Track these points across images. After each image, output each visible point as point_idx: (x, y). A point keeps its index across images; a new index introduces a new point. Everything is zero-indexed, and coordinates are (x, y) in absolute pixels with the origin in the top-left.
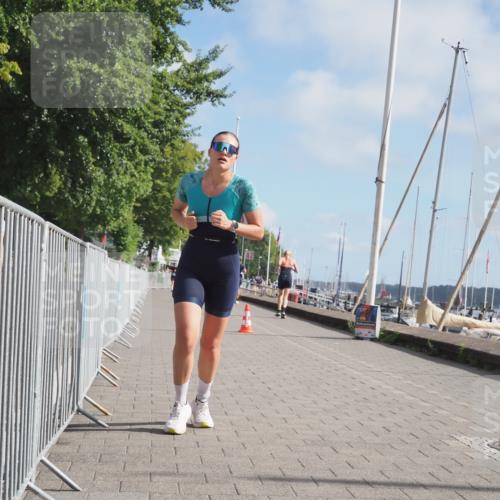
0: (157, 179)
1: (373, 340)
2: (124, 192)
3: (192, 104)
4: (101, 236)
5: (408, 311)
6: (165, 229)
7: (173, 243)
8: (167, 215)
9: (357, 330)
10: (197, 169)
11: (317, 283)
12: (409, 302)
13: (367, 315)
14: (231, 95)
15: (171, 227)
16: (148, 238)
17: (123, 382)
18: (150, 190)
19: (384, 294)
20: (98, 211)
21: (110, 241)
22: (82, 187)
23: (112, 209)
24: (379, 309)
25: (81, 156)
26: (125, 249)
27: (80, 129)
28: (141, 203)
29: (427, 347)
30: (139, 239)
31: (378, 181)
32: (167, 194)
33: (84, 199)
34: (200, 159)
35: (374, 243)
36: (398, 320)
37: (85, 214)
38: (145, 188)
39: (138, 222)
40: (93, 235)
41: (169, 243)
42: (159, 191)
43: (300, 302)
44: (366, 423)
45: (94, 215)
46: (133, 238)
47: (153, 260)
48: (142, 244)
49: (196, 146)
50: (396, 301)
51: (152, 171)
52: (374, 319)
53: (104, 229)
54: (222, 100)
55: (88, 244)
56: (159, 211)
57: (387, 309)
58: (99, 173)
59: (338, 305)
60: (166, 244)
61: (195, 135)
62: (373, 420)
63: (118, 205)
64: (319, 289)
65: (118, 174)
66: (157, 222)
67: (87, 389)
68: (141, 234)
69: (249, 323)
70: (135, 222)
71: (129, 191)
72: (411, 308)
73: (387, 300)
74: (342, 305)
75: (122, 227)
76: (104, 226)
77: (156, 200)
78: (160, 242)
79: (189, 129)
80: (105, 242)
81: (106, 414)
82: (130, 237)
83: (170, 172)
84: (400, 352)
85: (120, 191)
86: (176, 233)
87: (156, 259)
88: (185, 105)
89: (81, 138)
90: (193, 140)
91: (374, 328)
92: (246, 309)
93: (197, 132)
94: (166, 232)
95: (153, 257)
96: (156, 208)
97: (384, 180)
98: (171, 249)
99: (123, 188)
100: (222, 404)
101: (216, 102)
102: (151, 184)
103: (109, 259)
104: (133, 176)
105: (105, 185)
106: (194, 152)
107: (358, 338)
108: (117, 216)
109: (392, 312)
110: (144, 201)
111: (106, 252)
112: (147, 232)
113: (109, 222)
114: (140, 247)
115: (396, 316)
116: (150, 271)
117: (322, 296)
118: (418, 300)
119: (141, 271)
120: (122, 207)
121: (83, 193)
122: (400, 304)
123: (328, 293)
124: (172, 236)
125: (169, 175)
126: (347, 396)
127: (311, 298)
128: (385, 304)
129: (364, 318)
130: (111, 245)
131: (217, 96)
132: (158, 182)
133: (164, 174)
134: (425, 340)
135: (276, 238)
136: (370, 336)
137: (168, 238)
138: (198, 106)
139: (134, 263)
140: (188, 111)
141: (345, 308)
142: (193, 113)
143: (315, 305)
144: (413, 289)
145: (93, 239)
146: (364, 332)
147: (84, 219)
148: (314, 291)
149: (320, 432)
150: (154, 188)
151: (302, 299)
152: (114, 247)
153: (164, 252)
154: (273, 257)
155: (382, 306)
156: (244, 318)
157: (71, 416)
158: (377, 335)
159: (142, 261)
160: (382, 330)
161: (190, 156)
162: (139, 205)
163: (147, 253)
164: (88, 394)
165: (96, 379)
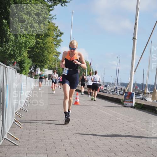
0: (37, 38)
1: (132, 107)
2: (23, 44)
3: (52, 6)
4: (13, 64)
5: (147, 95)
6: (41, 60)
7: (45, 66)
8: (42, 54)
9: (125, 103)
10: (55, 34)
11: (108, 83)
12: (148, 91)
13: (130, 96)
14: (69, 2)
15: (44, 59)
16: (34, 64)
17: (24, 126)
18: (35, 43)
19: (136, 87)
20: (12, 52)
21: (17, 66)
22: (5, 42)
23: (18, 52)
24: (134, 94)
25: (4, 29)
26: (24, 69)
27: (4, 17)
28: (31, 49)
29: (155, 110)
30: (30, 65)
31: (134, 38)
32: (42, 45)
33: (6, 48)
34: (56, 30)
35: (132, 66)
36: (143, 99)
37: (6, 54)
38: (32, 43)
39: (30, 57)
40: (10, 63)
41: (43, 66)
42: (39, 44)
43: (100, 91)
44: (129, 143)
45: (10, 54)
46: (28, 64)
47: (36, 74)
48: (31, 67)
49: (54, 24)
50: (142, 91)
51: (36, 35)
52: (132, 98)
53: (15, 60)
54: (65, 3)
55: (8, 67)
56: (38, 53)
57: (138, 94)
58: (12, 36)
59: (117, 92)
60: (42, 67)
61: (54, 19)
62: (132, 141)
63: (21, 50)
64: (108, 86)
65: (20, 36)
66: (38, 57)
67: (8, 129)
68: (31, 63)
69: (78, 100)
70: (28, 57)
71: (25, 44)
72: (148, 94)
73: (138, 90)
74: (118, 92)
75: (23, 59)
76: (15, 59)
77: (37, 48)
78: (39, 66)
79: (51, 16)
80: (15, 66)
81: (17, 140)
82: (26, 64)
83: (43, 35)
84: (143, 112)
85: (21, 44)
86: (46, 62)
87: (38, 73)
88: (49, 6)
89: (4, 21)
90: (53, 21)
91: (132, 102)
92: (77, 95)
93: (54, 17)
94: (42, 62)
95: (36, 72)
96: (37, 51)
97: (136, 38)
98: (44, 69)
99: (23, 42)
100: (67, 135)
101: (63, 5)
102: (35, 41)
103: (17, 73)
104: (26, 37)
105: (15, 41)
106: (53, 26)
107: (125, 107)
108: (21, 55)
109: (140, 95)
110: (32, 48)
111: (16, 70)
112: (33, 61)
113: (17, 57)
114: (30, 68)
115: (142, 97)
116: (35, 78)
117: (110, 88)
118: (151, 90)
119: (31, 79)
120: (23, 51)
121: (5, 45)
122: (144, 92)
123: (112, 87)
124: (44, 63)
125: (43, 37)
126: (121, 131)
127: (105, 89)
128: (137, 92)
129: (128, 98)
130: (18, 67)
131: (63, 2)
132: (38, 40)
133: (41, 36)
134: (154, 107)
135: (90, 64)
136: (130, 106)
137: (43, 64)
138: (55, 6)
139: (28, 75)
140: (51, 8)
141: (120, 94)
142: (53, 9)
143: (107, 93)
144: (149, 85)
145: (10, 65)
146: (128, 104)
147: (6, 56)
148: (106, 86)
149: (109, 147)
150: (36, 43)
151: (101, 90)
152: (19, 68)
153: (41, 70)
154: (89, 72)
155: (135, 93)
156: (76, 98)
157: (2, 141)
158: (134, 105)
159: (32, 74)
160: (136, 103)
161: (52, 28)
162: (30, 50)
163: (34, 71)
164: (9, 131)
165: (12, 125)
